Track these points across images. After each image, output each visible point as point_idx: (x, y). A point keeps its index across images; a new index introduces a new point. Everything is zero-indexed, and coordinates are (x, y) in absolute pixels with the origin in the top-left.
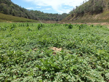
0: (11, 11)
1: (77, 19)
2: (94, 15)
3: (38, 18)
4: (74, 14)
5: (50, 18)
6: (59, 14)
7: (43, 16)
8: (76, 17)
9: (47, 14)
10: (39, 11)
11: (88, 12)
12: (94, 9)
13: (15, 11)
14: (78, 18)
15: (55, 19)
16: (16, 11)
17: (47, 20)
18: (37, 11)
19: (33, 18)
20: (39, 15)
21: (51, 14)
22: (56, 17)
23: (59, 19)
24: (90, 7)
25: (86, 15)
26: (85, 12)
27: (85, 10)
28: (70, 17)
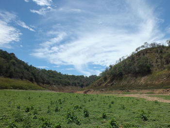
0: (9, 68)
1: (113, 84)
2: (139, 78)
3: (51, 82)
4: (108, 76)
5: (71, 82)
6: (85, 76)
7: (60, 79)
8: (112, 80)
9: (67, 76)
10: (55, 72)
11: (129, 73)
12: (137, 69)
13: (15, 69)
14: (115, 82)
15: (79, 83)
16: (17, 69)
17: (65, 85)
18: (51, 71)
19: (44, 81)
20: (53, 77)
21: (73, 76)
22: (81, 81)
23: (85, 84)
24: (131, 66)
25: (126, 78)
26: (124, 73)
27: (124, 70)
28: (101, 80)
